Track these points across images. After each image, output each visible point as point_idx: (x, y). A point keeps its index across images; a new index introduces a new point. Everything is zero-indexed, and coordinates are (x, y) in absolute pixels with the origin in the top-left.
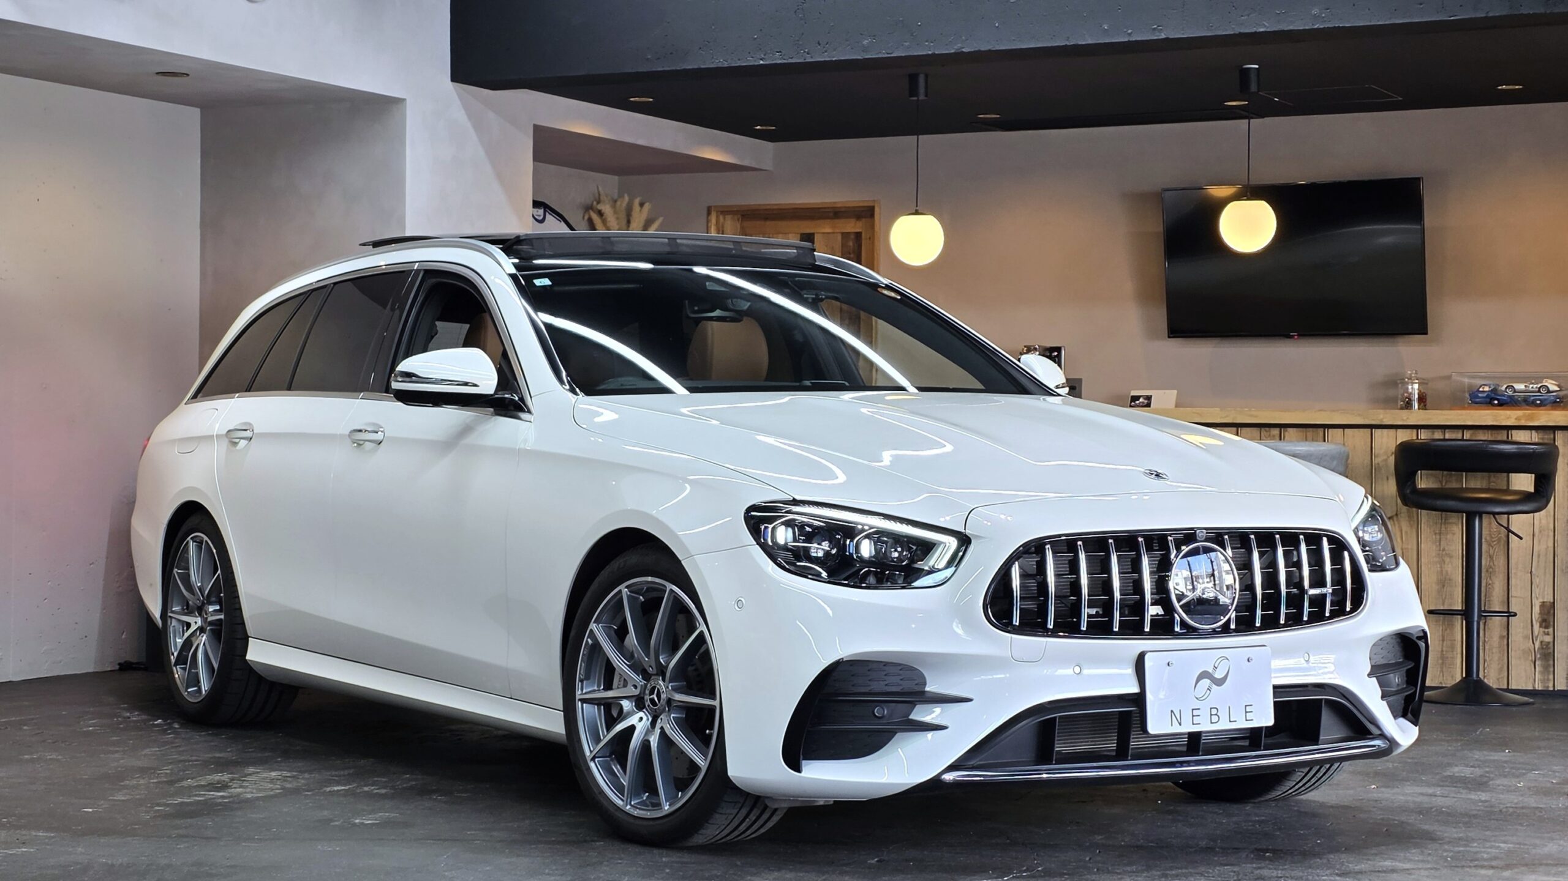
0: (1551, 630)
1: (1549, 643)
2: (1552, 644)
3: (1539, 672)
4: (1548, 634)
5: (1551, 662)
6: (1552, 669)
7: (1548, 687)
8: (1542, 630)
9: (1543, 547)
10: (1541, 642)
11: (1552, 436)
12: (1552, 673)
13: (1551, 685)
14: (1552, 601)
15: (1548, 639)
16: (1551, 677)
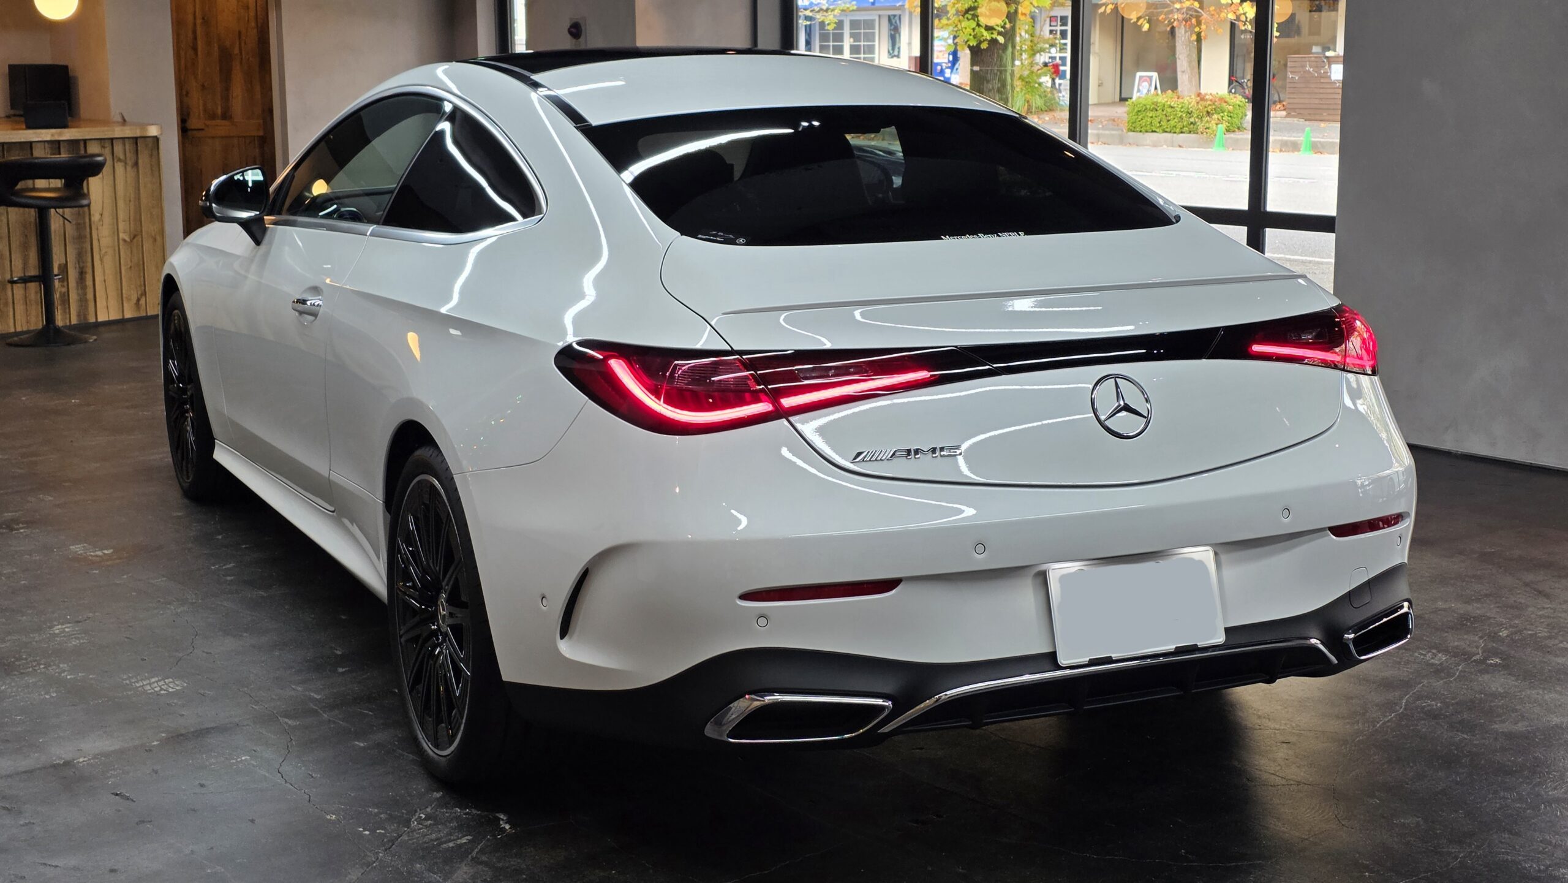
0: (65, 284)
1: (65, 292)
2: (66, 293)
3: (61, 314)
4: (63, 286)
5: (67, 306)
6: (67, 311)
7: (66, 323)
8: (61, 283)
9: (57, 225)
10: (60, 292)
11: (57, 146)
12: (68, 313)
13: (68, 321)
14: (64, 262)
15: (64, 290)
16: (68, 316)
